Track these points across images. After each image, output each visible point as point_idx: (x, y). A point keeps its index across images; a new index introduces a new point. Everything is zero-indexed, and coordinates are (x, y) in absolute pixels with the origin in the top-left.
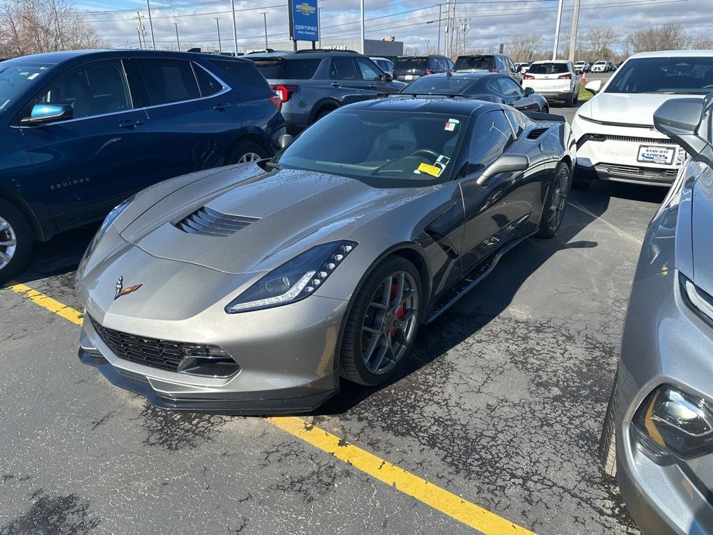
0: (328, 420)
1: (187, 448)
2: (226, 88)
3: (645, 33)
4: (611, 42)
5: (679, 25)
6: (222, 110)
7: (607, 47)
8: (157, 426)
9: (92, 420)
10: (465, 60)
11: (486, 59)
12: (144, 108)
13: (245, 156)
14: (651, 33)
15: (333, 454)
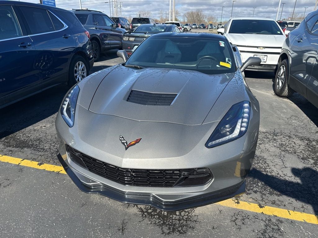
0: (242, 196)
1: (190, 230)
2: (66, 27)
3: (190, 13)
4: (178, 16)
5: (202, 10)
6: (67, 38)
7: (177, 18)
8: (159, 222)
9: (117, 228)
10: (136, 20)
11: (146, 20)
12: (29, 36)
13: (77, 63)
14: (192, 13)
15: (262, 213)
